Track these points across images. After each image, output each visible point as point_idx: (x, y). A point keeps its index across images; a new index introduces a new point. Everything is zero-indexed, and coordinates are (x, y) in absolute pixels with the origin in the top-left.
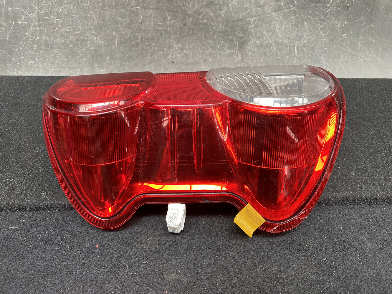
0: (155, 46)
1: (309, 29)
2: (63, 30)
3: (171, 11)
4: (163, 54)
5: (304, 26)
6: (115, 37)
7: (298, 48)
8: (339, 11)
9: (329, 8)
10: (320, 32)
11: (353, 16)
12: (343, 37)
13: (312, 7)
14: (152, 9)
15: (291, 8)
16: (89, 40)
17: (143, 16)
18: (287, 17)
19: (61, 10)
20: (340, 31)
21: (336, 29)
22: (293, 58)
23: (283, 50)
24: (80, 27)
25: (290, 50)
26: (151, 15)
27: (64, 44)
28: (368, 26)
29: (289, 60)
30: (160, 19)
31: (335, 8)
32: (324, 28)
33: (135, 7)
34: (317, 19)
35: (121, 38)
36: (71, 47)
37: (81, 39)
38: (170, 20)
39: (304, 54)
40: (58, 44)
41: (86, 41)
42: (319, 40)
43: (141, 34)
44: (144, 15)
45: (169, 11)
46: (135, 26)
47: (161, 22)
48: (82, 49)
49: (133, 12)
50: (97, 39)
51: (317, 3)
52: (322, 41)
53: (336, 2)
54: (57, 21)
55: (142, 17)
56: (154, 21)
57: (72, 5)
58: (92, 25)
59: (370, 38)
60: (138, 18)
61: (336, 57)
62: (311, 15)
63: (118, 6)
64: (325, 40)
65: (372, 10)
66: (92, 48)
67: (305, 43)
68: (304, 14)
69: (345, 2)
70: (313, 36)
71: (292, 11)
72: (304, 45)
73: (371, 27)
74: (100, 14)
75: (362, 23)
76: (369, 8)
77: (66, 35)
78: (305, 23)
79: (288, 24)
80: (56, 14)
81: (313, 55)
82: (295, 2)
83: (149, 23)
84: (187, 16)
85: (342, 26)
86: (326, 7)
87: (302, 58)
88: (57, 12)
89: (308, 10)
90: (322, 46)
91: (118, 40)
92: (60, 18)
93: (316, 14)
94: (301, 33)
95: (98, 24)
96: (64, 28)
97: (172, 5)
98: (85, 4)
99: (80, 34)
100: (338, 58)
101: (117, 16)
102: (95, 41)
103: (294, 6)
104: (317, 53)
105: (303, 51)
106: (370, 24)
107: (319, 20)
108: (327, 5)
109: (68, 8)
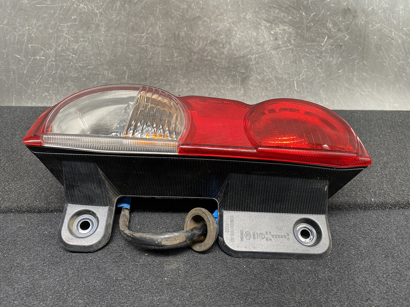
0: (162, 81)
1: (307, 65)
2: (77, 64)
3: (178, 49)
4: (170, 88)
5: (302, 63)
6: (125, 71)
7: (297, 83)
8: (333, 49)
9: (323, 46)
10: (317, 68)
11: (346, 54)
12: (338, 73)
13: (308, 46)
14: (161, 46)
15: (288, 46)
16: (101, 74)
17: (152, 53)
18: (286, 55)
19: (77, 47)
20: (336, 68)
21: (331, 66)
22: (293, 92)
23: (283, 85)
24: (93, 62)
25: (290, 84)
26: (160, 52)
27: (78, 77)
28: (361, 63)
29: (289, 94)
30: (168, 56)
31: (329, 46)
32: (321, 64)
33: (145, 44)
34: (313, 57)
35: (131, 72)
36: (84, 80)
37: (94, 73)
38: (177, 57)
39: (303, 88)
40: (72, 77)
41: (99, 75)
42: (316, 76)
43: (149, 69)
44: (153, 52)
45: (176, 48)
46: (145, 62)
47: (169, 58)
48: (94, 82)
49: (143, 49)
50: (108, 73)
51: (312, 42)
52: (320, 77)
53: (330, 42)
54: (72, 57)
55: (151, 53)
56: (162, 57)
57: (87, 42)
58: (105, 60)
59: (365, 74)
60: (147, 55)
61: (334, 91)
62: (307, 53)
63: (129, 44)
64: (322, 75)
65: (363, 48)
66: (103, 82)
67: (304, 78)
68: (301, 52)
69: (338, 41)
70: (311, 72)
71: (290, 49)
72: (303, 80)
73: (364, 64)
74: (112, 50)
75: (356, 60)
76: (360, 46)
77: (80, 69)
78: (303, 60)
79: (287, 61)
80: (72, 50)
81: (312, 89)
82: (292, 41)
83: (158, 59)
84: (193, 53)
85: (337, 63)
86: (321, 45)
87: (302, 92)
88: (73, 49)
89: (304, 48)
90: (320, 80)
91: (128, 75)
92: (76, 54)
93: (312, 52)
94: (299, 69)
95: (110, 59)
96: (78, 63)
97: (179, 43)
98: (99, 41)
99: (93, 68)
100: (336, 92)
101: (128, 52)
102: (106, 75)
103: (291, 45)
104: (316, 87)
105: (302, 85)
106: (363, 61)
107: (316, 57)
108: (321, 44)
109: (83, 45)
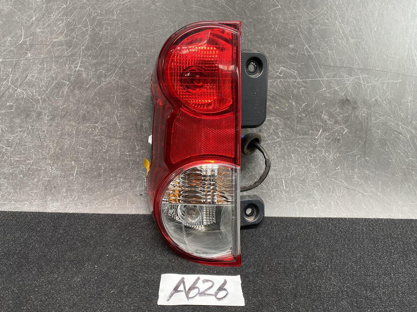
0: (120, 177)
1: (298, 161)
2: (12, 159)
3: (141, 141)
4: (129, 186)
5: (291, 158)
6: (74, 167)
7: (286, 181)
8: (329, 143)
9: (317, 140)
10: (310, 164)
11: (345, 149)
12: (336, 170)
13: (299, 139)
14: (119, 138)
15: (275, 139)
16: (43, 170)
17: (109, 146)
18: (272, 149)
19: (12, 138)
20: (333, 163)
21: (328, 162)
22: (281, 191)
23: (269, 183)
24: (33, 156)
25: (277, 183)
26: (118, 144)
27: (13, 173)
28: (363, 159)
29: (276, 193)
30: (127, 149)
31: (325, 140)
32: (315, 160)
33: (99, 136)
34: (305, 151)
35: (81, 168)
36: (21, 177)
37: (34, 168)
38: (139, 150)
39: (293, 187)
40: (5, 173)
41: (40, 170)
42: (309, 173)
43: (104, 164)
44: (109, 144)
45: (138, 141)
46: (98, 156)
47: (129, 152)
48: (33, 179)
49: (97, 141)
50: (52, 169)
51: (303, 135)
52: (313, 174)
53: (325, 135)
54: (6, 149)
55: (106, 146)
56: (120, 151)
57: (26, 133)
58: (48, 154)
59: (367, 172)
60: (102, 147)
61: (330, 191)
62: (299, 147)
63: (79, 135)
64: (317, 172)
65: (365, 143)
66: (46, 179)
67: (294, 175)
68: (290, 146)
69: (335, 135)
70: (303, 168)
71: (276, 142)
72: (293, 178)
73: (366, 160)
74: (58, 142)
75: (356, 156)
76: (361, 141)
77: (16, 164)
78: (293, 155)
79: (274, 156)
80: (6, 142)
81: (304, 189)
82: (280, 134)
83: (115, 153)
85: (334, 158)
86: (315, 139)
87: (292, 192)
88: (8, 140)
89: (294, 141)
90: (314, 179)
91: (77, 171)
92: (11, 147)
93: (304, 146)
94: (288, 165)
95: (54, 153)
96: (14, 157)
97: (142, 135)
98: (41, 132)
99: (32, 163)
100: (333, 193)
101: (77, 145)
102: (49, 171)
103: (278, 138)
104: (308, 187)
105: (292, 184)
106: (365, 157)
107: (308, 151)
108: (315, 137)
109: (21, 136)
